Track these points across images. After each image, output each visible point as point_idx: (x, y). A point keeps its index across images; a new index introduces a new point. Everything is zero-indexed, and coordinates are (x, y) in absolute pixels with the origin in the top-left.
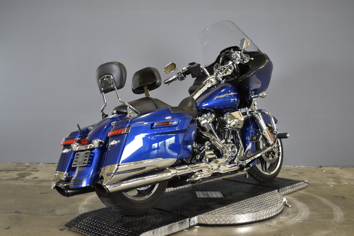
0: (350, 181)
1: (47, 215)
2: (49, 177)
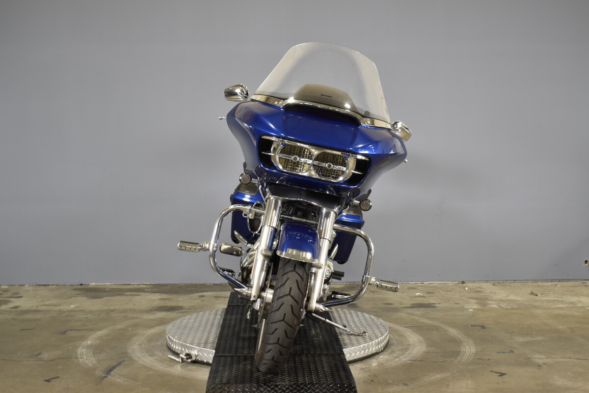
0: (502, 303)
1: (28, 361)
2: (37, 306)
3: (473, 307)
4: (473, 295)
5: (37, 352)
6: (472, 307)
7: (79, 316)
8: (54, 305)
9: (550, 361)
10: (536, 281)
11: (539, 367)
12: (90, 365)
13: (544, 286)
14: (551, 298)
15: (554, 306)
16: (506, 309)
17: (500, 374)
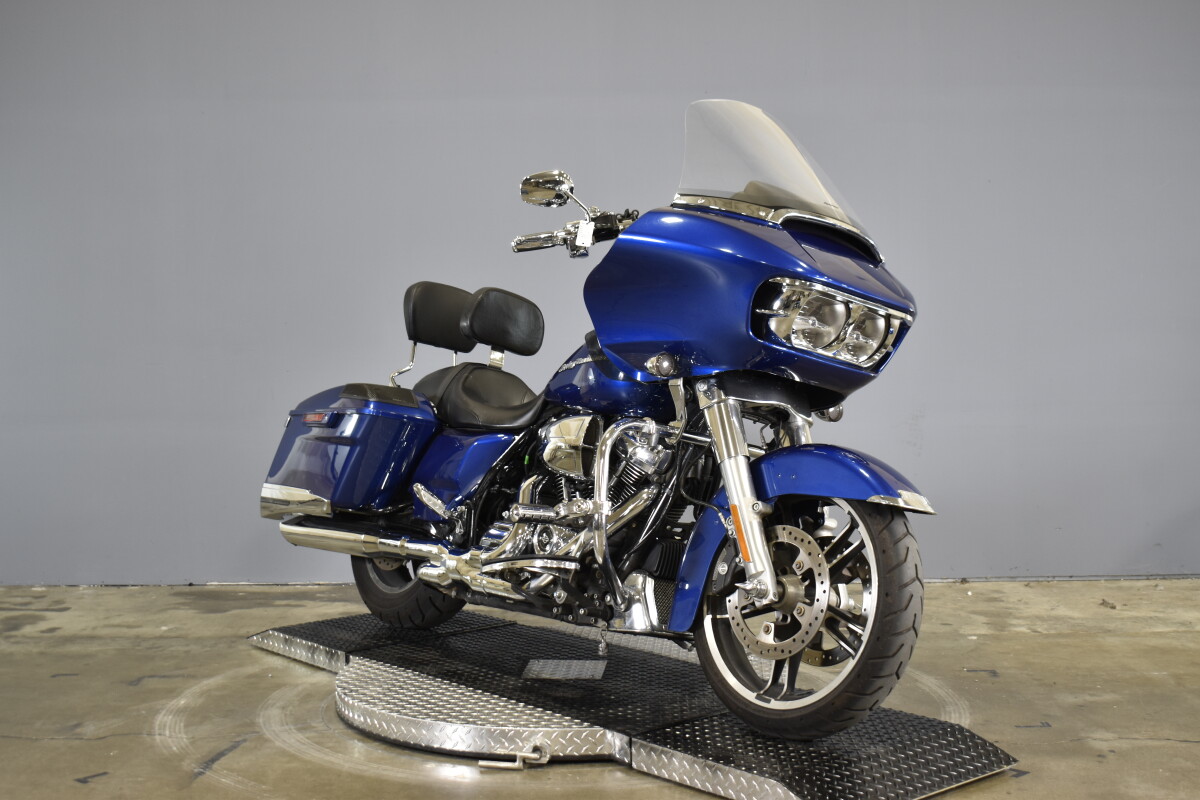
0: (1039, 623)
1: (52, 738)
2: (94, 628)
3: (978, 632)
4: (982, 606)
5: (75, 722)
6: (976, 630)
7: (173, 649)
8: (129, 627)
9: (1124, 745)
10: (1115, 578)
11: (1100, 759)
12: (175, 749)
13: (1130, 588)
14: (1142, 613)
15: (1148, 630)
16: (1047, 636)
17: (1014, 773)
